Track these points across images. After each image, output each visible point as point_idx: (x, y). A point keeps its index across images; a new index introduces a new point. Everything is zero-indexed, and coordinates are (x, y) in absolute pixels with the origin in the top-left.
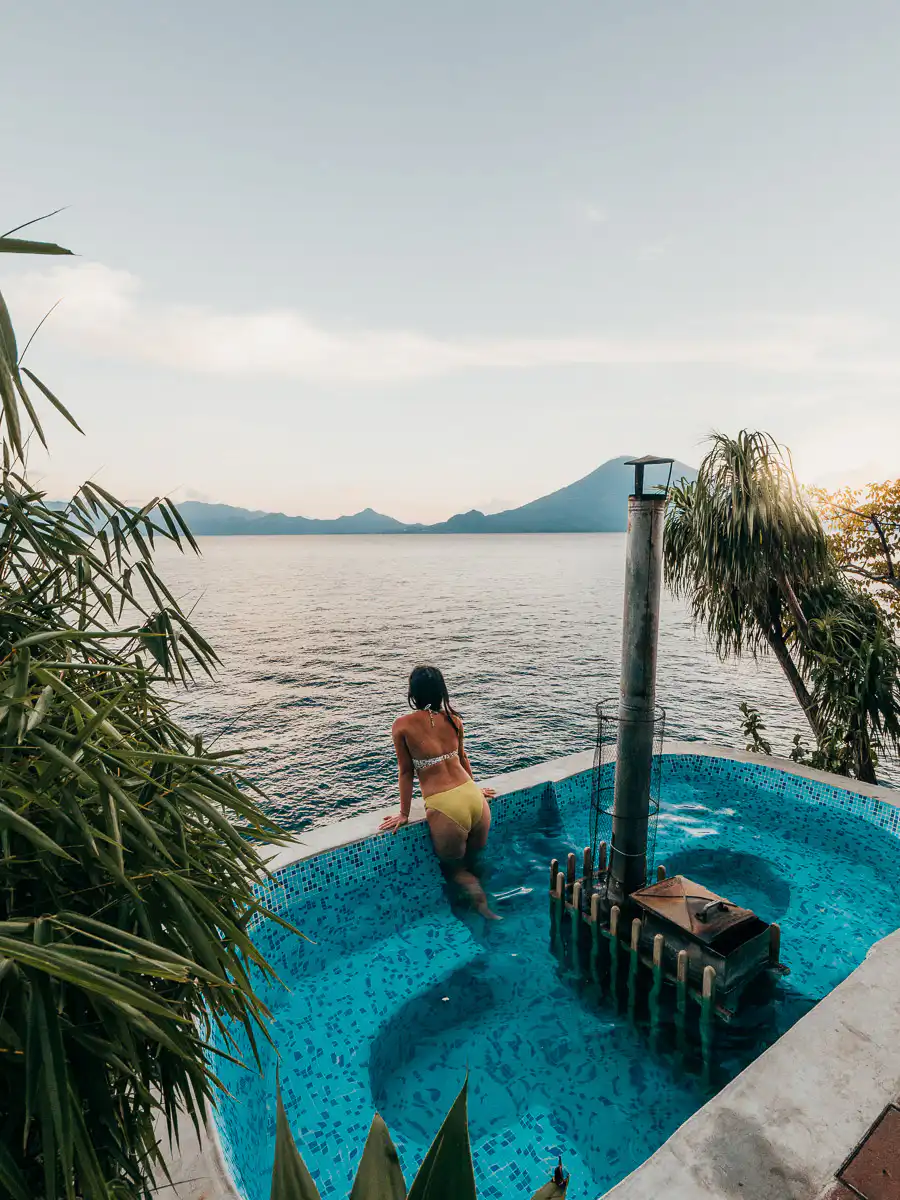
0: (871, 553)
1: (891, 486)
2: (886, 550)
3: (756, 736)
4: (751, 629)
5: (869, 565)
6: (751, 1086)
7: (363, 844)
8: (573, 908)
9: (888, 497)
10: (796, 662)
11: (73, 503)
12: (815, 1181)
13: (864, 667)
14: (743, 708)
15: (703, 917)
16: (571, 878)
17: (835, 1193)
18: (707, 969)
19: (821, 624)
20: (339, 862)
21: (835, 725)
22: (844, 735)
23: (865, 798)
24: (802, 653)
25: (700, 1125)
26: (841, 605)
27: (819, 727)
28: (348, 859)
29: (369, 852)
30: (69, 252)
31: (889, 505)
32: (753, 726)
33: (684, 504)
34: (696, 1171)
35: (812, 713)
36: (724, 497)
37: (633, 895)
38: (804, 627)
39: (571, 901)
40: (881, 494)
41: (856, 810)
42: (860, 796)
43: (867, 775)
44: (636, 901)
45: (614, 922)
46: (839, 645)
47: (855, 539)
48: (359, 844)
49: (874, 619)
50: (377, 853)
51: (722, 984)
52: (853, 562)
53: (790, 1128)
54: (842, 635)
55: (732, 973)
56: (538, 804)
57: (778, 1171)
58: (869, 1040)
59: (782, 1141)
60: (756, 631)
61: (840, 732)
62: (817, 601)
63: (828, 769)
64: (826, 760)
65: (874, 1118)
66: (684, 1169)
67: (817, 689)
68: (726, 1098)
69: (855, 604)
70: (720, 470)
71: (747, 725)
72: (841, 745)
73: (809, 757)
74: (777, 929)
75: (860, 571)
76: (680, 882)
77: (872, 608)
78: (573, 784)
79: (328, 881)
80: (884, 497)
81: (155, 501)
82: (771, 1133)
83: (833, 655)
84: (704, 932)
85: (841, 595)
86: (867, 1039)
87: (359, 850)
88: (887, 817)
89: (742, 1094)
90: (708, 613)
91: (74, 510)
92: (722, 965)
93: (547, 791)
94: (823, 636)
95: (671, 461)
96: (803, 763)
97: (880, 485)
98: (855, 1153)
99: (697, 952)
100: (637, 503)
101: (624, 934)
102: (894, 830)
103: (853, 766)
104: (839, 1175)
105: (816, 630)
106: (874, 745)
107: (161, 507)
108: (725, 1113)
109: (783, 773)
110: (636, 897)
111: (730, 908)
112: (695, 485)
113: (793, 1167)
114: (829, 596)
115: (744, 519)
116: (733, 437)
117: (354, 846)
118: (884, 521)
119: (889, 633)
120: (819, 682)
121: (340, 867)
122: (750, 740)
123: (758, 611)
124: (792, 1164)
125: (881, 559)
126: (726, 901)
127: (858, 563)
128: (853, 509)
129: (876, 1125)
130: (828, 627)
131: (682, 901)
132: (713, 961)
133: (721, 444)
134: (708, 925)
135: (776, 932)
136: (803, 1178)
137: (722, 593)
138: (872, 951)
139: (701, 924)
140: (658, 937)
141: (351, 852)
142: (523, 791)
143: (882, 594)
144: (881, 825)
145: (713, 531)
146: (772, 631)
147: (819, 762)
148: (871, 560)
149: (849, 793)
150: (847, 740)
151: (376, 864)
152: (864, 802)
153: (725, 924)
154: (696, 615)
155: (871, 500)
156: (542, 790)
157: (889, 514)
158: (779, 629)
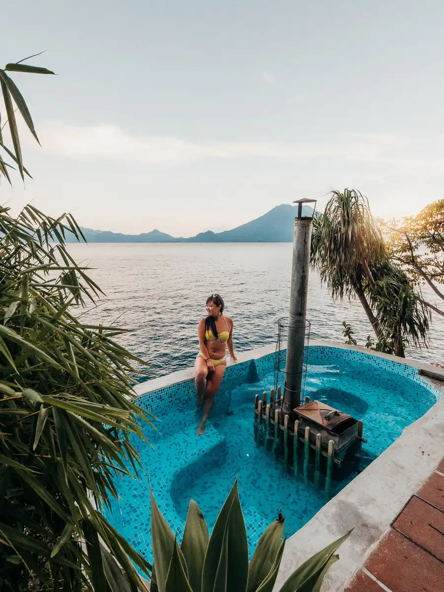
0: (404, 250)
1: (414, 218)
2: (411, 249)
3: (350, 337)
4: (347, 287)
5: (402, 257)
6: (352, 490)
7: (164, 390)
8: (266, 417)
9: (412, 223)
10: (368, 302)
11: (21, 215)
12: (381, 528)
13: (400, 303)
14: (344, 324)
15: (328, 418)
16: (265, 403)
17: (390, 533)
18: (330, 441)
19: (382, 283)
20: (152, 398)
21: (387, 330)
22: (390, 336)
23: (400, 364)
24: (371, 298)
25: (330, 508)
26: (390, 274)
27: (379, 333)
28: (156, 397)
29: (166, 393)
30: (52, 73)
31: (412, 227)
32: (348, 332)
33: (317, 225)
34: (328, 527)
35: (376, 326)
36: (337, 222)
37: (295, 410)
38: (373, 285)
39: (265, 414)
40: (409, 222)
41: (396, 370)
42: (398, 363)
43: (401, 354)
44: (296, 412)
45: (286, 423)
46: (389, 293)
47: (396, 244)
48: (162, 390)
49: (406, 281)
50: (171, 394)
51: (337, 449)
52: (395, 254)
53: (370, 507)
54: (390, 288)
55: (342, 443)
56: (247, 370)
57: (365, 525)
58: (404, 469)
59: (366, 512)
60: (350, 288)
61: (389, 334)
62: (379, 272)
63: (383, 352)
64: (382, 347)
65: (406, 501)
66: (323, 527)
67: (379, 314)
68: (341, 496)
69: (397, 274)
70: (335, 208)
71: (346, 332)
72: (389, 340)
73: (374, 346)
74: (362, 423)
75: (399, 259)
76: (316, 403)
77: (405, 276)
78: (264, 360)
79: (147, 408)
80: (410, 223)
81: (64, 215)
82: (361, 510)
83: (386, 297)
84: (328, 425)
85: (390, 270)
86: (403, 468)
87: (162, 393)
88: (410, 372)
89: (348, 494)
90: (327, 279)
91: (22, 219)
92: (337, 439)
93: (252, 363)
94: (382, 289)
95: (316, 201)
96: (372, 349)
97: (408, 218)
98: (398, 516)
99: (325, 434)
100: (299, 222)
101: (291, 428)
102: (413, 378)
103: (394, 351)
104: (392, 525)
105: (378, 285)
106: (405, 340)
107: (67, 218)
108: (341, 502)
109: (363, 353)
110: (297, 411)
111: (340, 414)
112: (322, 216)
113: (371, 523)
114: (385, 270)
115: (347, 232)
116: (342, 192)
117: (160, 391)
118: (410, 235)
119: (412, 288)
120: (379, 310)
121: (152, 401)
122: (347, 338)
123: (351, 277)
124: (371, 522)
125: (409, 253)
126: (338, 411)
127: (398, 255)
128: (396, 229)
129: (407, 504)
130: (384, 284)
131: (318, 411)
132: (333, 438)
133: (336, 195)
134: (330, 422)
135: (361, 424)
136: (376, 528)
137: (335, 269)
138: (404, 431)
139: (327, 421)
140: (307, 428)
141: (158, 394)
142: (240, 364)
143: (408, 270)
144: (408, 376)
145: (332, 238)
146: (358, 287)
147: (378, 348)
148: (404, 254)
149: (393, 362)
150: (392, 338)
151: (170, 399)
152: (400, 366)
153: (337, 421)
154: (322, 279)
155: (404, 225)
156: (249, 363)
157: (412, 232)
158: (361, 286)
